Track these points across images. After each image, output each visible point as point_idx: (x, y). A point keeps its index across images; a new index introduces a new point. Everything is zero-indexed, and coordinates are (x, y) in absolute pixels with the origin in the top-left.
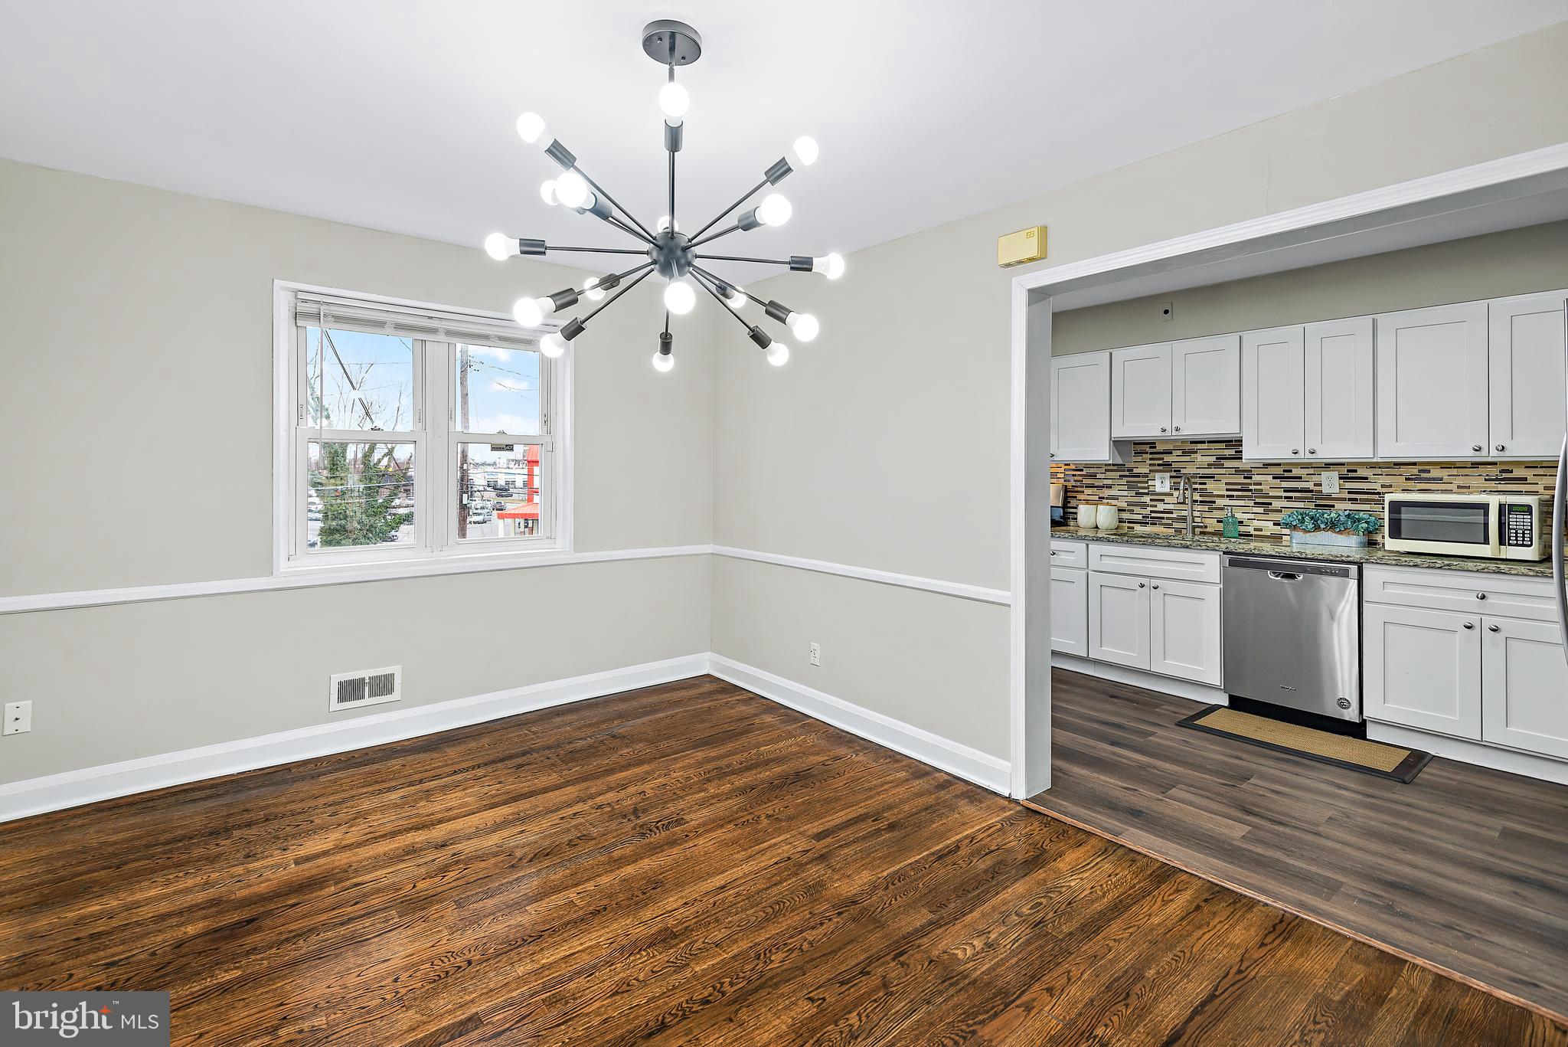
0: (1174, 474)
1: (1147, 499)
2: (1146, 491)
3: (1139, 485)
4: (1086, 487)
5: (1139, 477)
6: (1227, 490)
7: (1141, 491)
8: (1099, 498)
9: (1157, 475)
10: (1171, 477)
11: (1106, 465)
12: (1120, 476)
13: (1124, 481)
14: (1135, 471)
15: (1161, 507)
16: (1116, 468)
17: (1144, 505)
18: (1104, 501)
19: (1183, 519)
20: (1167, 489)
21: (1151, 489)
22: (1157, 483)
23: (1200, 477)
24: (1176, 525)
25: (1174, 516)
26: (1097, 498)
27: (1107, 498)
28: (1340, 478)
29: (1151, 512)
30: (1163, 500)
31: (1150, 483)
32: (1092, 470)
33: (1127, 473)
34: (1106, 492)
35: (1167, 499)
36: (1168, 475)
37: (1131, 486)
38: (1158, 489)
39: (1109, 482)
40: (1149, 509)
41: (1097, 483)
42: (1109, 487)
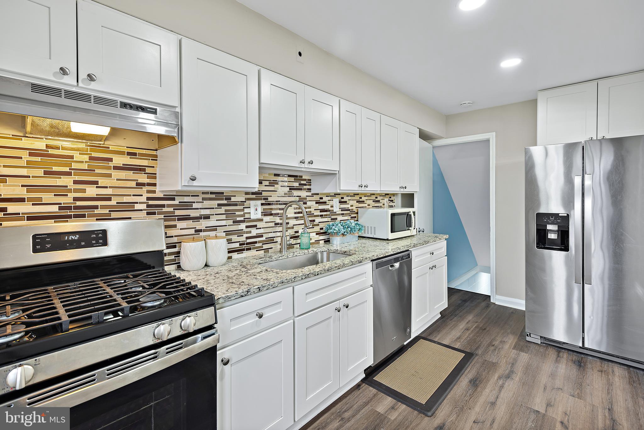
0: (263, 202)
1: (243, 226)
2: (242, 219)
3: (237, 213)
4: (179, 220)
5: (236, 205)
6: (295, 213)
7: (238, 219)
8: (196, 231)
9: (252, 203)
10: (262, 204)
11: (203, 193)
12: (219, 205)
13: (223, 210)
14: (233, 199)
15: (254, 232)
16: (213, 196)
17: (239, 233)
18: (202, 234)
19: (271, 240)
20: (259, 216)
21: (247, 216)
22: (252, 210)
23: (280, 204)
24: (265, 247)
25: (264, 239)
26: (192, 231)
27: (205, 231)
28: (340, 202)
29: (247, 238)
30: (255, 226)
31: (246, 210)
32: (186, 199)
33: (225, 202)
34: (203, 224)
35: (259, 224)
36: (259, 202)
37: (229, 214)
38: (253, 217)
39: (207, 212)
40: (245, 235)
41: (193, 214)
42: (207, 217)
